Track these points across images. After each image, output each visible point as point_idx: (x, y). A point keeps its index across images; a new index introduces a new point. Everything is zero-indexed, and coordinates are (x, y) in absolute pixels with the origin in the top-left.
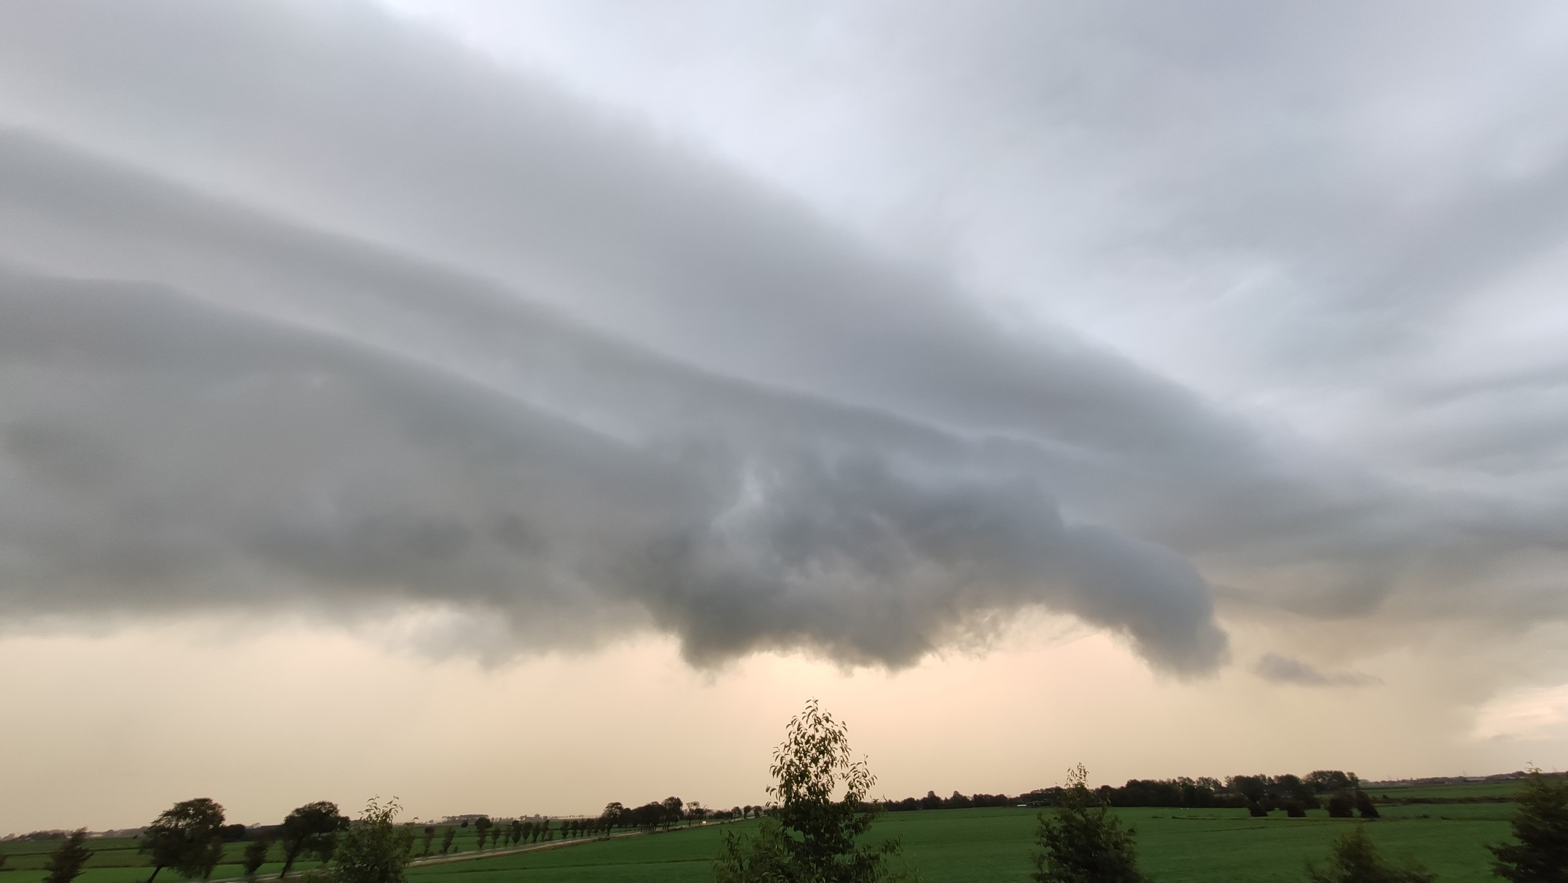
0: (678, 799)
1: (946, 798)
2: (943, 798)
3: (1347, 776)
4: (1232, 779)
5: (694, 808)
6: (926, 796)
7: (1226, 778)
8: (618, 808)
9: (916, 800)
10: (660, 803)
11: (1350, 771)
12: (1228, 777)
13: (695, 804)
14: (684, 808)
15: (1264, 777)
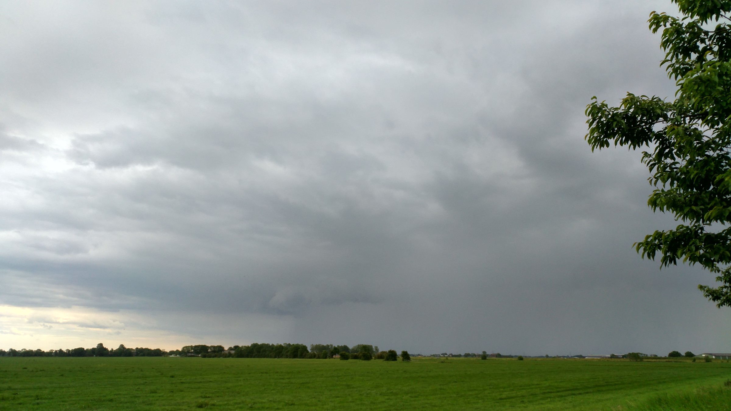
1: (112, 349)
2: (110, 349)
3: (374, 347)
4: (314, 346)
6: (95, 347)
7: (311, 345)
9: (85, 349)
11: (376, 346)
12: (312, 345)
15: (332, 345)
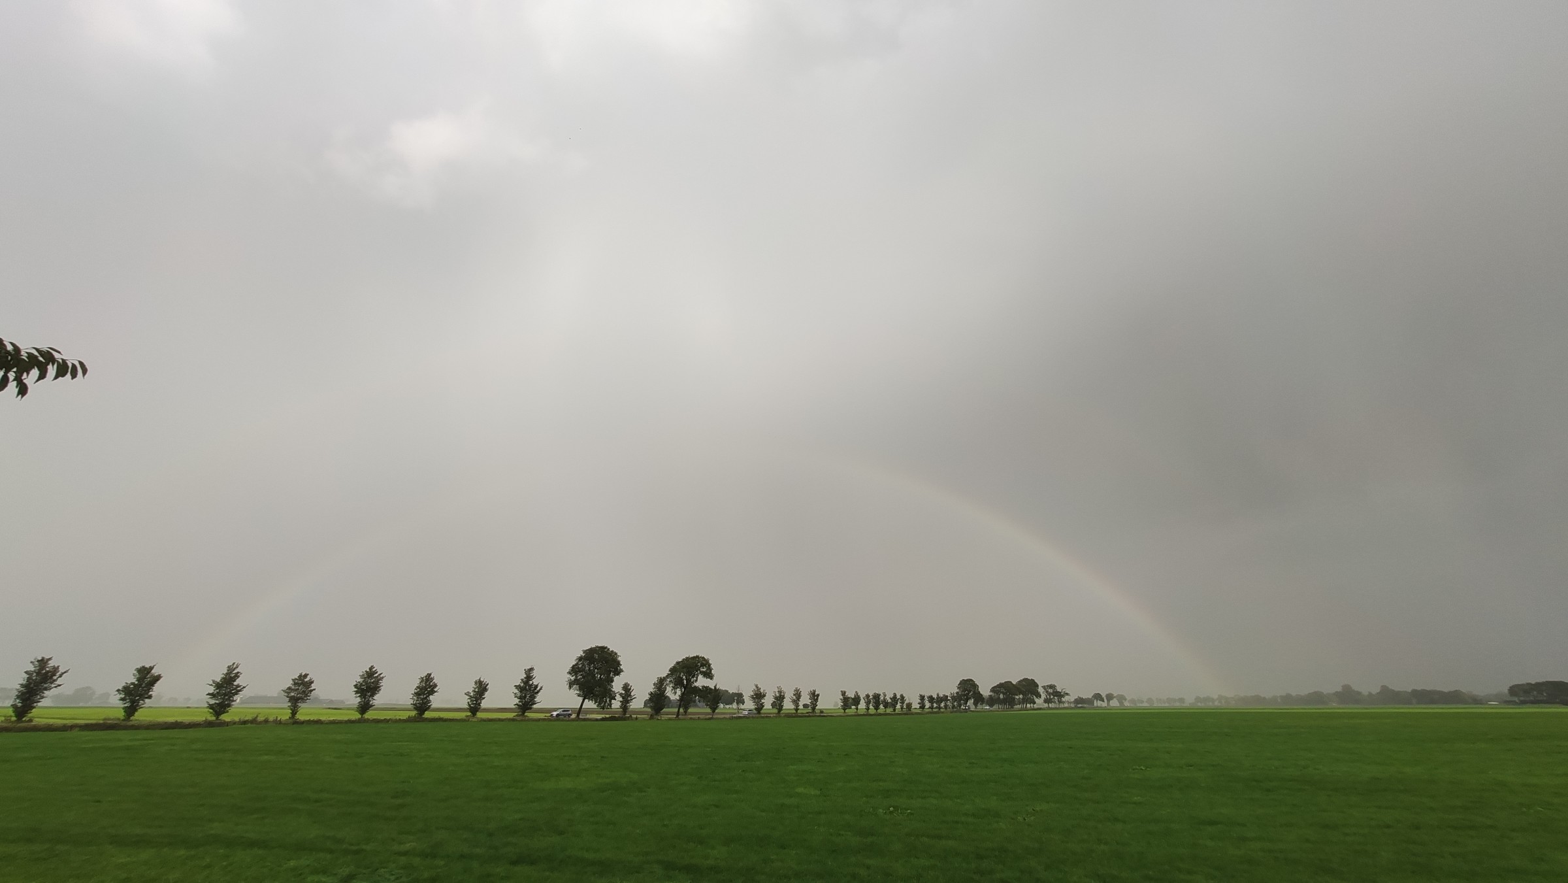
0: (1033, 680)
1: (1369, 693)
2: (1365, 693)
5: (1051, 691)
6: (1340, 689)
8: (971, 684)
9: (1326, 693)
10: (1014, 683)
13: (1052, 687)
14: (1041, 690)
